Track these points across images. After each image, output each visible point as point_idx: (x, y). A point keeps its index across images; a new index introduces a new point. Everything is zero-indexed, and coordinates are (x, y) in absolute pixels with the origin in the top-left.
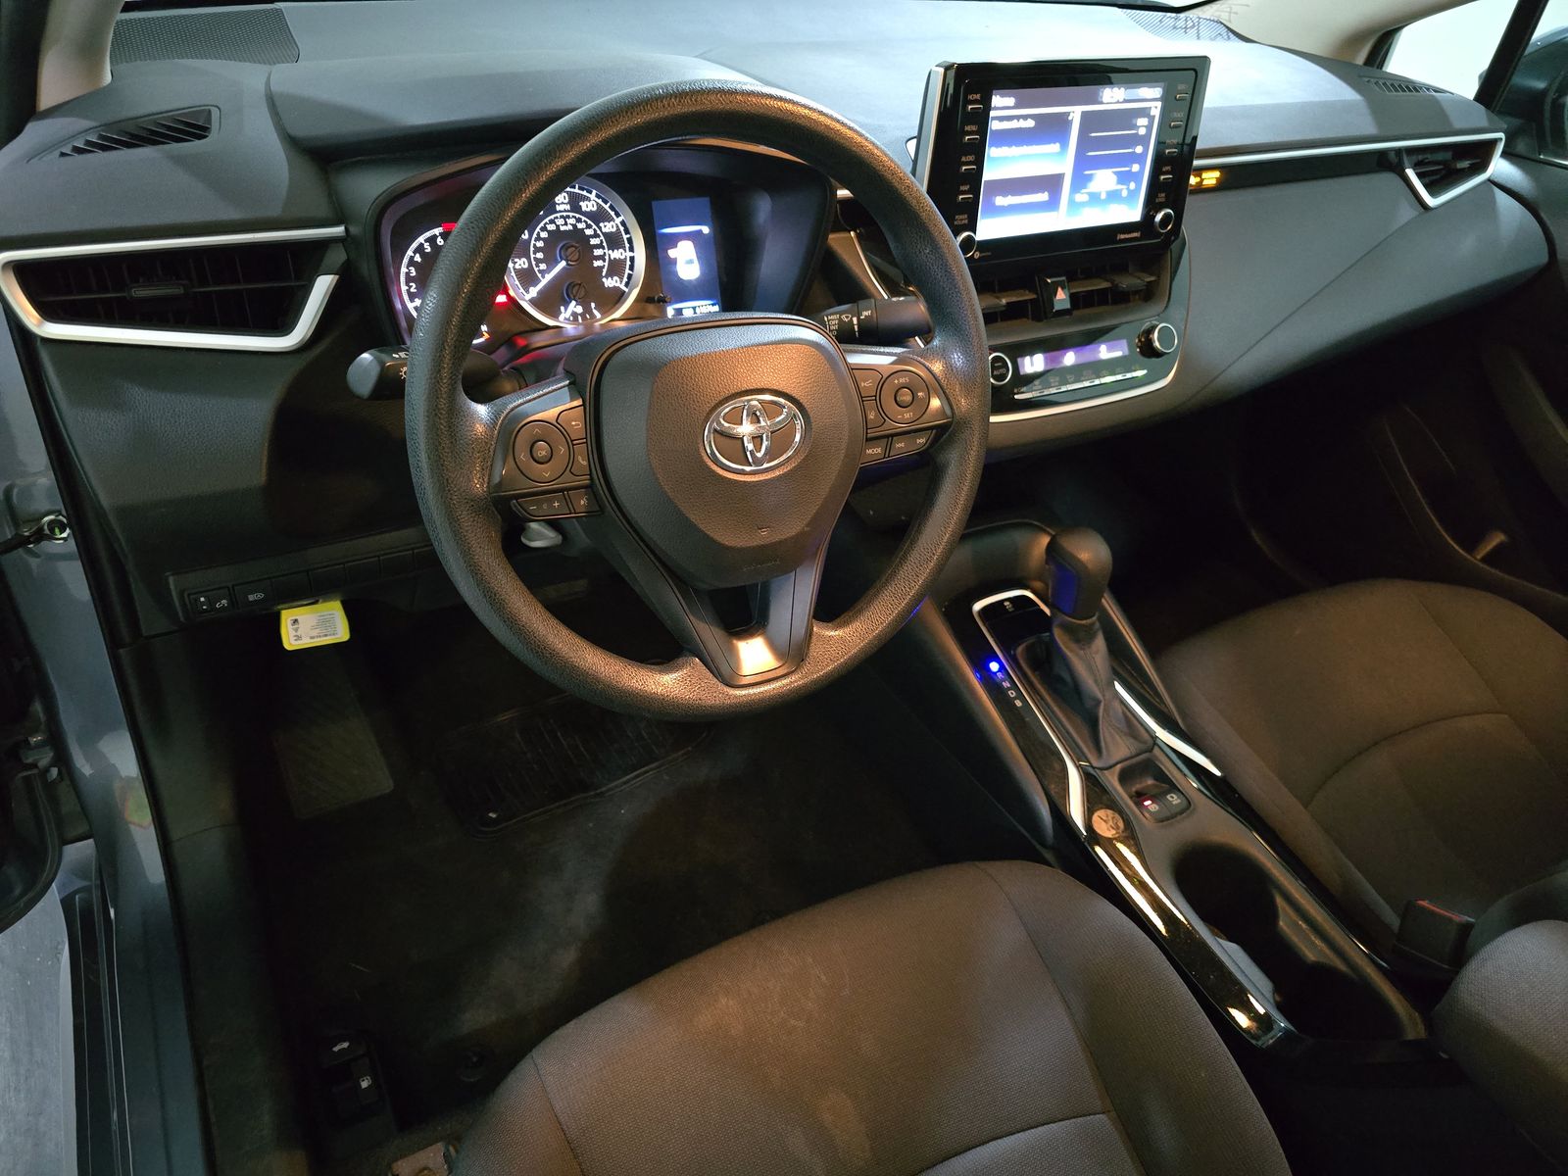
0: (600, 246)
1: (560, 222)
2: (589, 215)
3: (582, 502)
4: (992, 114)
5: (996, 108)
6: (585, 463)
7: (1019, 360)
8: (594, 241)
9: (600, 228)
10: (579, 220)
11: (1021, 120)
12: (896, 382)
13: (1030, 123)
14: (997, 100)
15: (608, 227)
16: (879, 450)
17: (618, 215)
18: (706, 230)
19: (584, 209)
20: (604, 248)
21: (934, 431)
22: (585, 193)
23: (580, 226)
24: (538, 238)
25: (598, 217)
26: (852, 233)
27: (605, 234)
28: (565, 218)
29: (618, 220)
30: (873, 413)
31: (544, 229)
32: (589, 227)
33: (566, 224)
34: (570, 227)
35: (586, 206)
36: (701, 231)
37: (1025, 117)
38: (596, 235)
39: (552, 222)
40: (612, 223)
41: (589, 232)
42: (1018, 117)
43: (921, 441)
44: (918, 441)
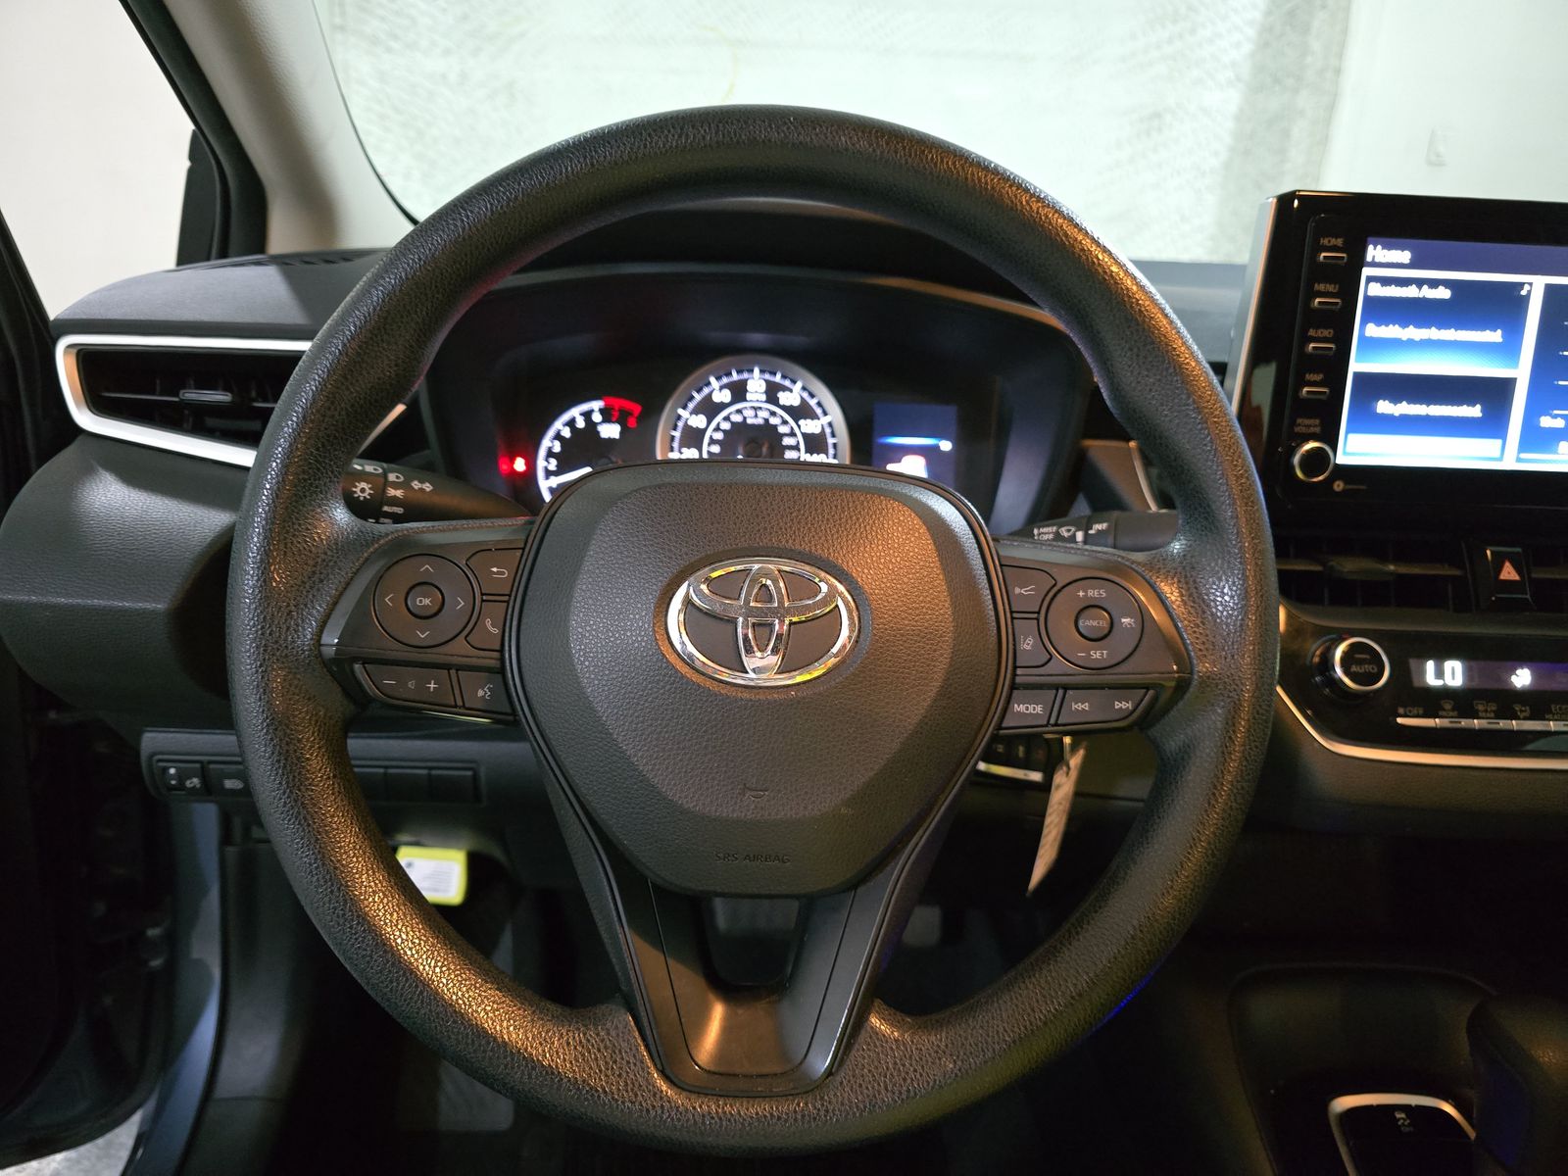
0: (796, 448)
1: (749, 413)
2: (788, 409)
3: (480, 693)
4: (1366, 272)
5: (1374, 264)
6: (495, 631)
7: (1413, 663)
8: (787, 441)
9: (799, 426)
10: (773, 414)
11: (1425, 287)
12: (1081, 594)
13: (1444, 293)
14: (1375, 252)
15: (810, 426)
16: (1039, 709)
17: (825, 413)
18: (946, 446)
19: (781, 402)
20: (799, 450)
21: (1151, 692)
22: (787, 383)
23: (774, 421)
24: (717, 429)
25: (800, 412)
26: (1132, 444)
27: (804, 435)
28: (755, 409)
29: (825, 420)
30: (1030, 641)
31: (727, 419)
32: (785, 422)
33: (756, 416)
34: (760, 421)
35: (785, 398)
36: (937, 447)
37: (1434, 284)
38: (792, 434)
39: (739, 411)
40: (816, 421)
41: (783, 429)
42: (1420, 283)
43: (1125, 705)
44: (1118, 705)
